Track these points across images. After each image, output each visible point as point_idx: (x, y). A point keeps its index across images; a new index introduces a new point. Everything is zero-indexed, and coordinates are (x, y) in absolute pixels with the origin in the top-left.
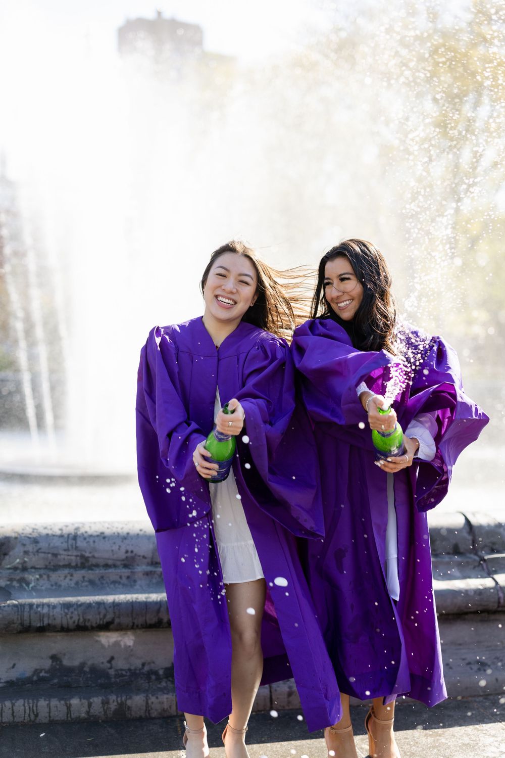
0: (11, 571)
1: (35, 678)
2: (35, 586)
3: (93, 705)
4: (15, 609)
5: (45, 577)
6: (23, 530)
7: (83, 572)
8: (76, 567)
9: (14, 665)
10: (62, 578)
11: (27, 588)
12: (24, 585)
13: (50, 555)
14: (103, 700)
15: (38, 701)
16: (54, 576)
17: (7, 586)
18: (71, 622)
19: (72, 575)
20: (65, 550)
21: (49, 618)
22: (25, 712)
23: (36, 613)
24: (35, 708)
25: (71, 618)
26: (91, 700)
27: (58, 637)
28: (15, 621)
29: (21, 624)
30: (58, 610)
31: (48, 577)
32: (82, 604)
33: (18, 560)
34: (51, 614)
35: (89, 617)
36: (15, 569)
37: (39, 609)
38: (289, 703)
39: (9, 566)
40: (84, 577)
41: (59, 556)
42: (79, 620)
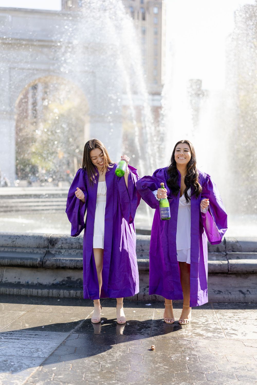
0: (57, 249)
1: (61, 284)
2: (63, 254)
3: (78, 293)
4: (55, 260)
5: (67, 251)
6: (63, 236)
7: (79, 250)
8: (78, 249)
9: (56, 279)
10: (72, 252)
11: (60, 254)
12: (60, 253)
13: (70, 245)
14: (81, 292)
15: (60, 290)
16: (70, 251)
17: (55, 253)
18: (72, 266)
19: (75, 251)
20: (75, 243)
21: (65, 264)
22: (56, 294)
23: (61, 262)
24: (59, 293)
25: (72, 264)
26: (77, 292)
27: (70, 271)
28: (55, 264)
29: (56, 265)
30: (68, 261)
31: (68, 251)
32: (76, 260)
33: (60, 246)
34: (66, 263)
35: (78, 264)
36: (59, 248)
37: (62, 261)
38: (144, 298)
39: (57, 247)
40: (79, 252)
41: (73, 245)
42: (75, 265)
